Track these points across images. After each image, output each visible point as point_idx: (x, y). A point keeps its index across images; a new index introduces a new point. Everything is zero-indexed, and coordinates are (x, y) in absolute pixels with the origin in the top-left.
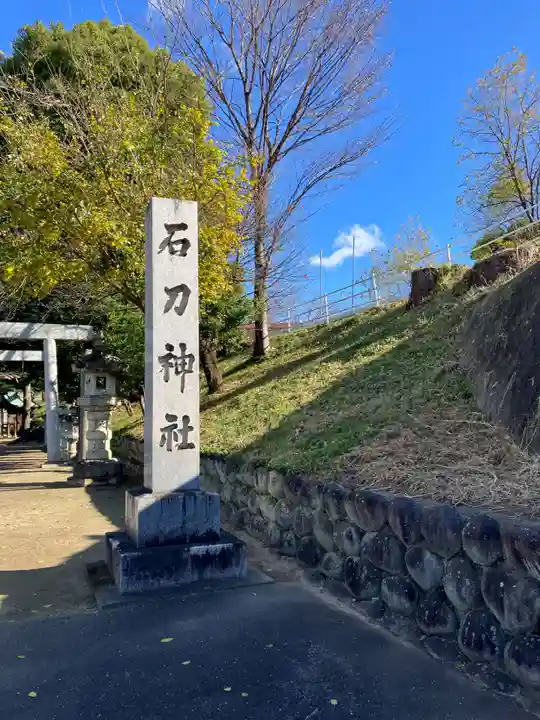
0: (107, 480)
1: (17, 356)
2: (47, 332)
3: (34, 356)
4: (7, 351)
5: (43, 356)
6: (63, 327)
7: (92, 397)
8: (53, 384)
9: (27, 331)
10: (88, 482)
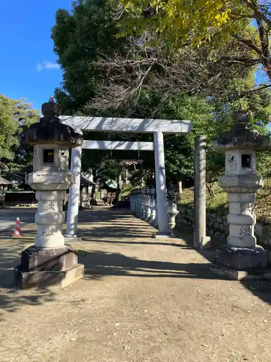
0: (262, 274)
1: (135, 146)
2: (157, 126)
3: (147, 146)
4: (127, 142)
5: (154, 146)
6: (169, 122)
7: (239, 176)
8: (161, 169)
9: (142, 125)
10: (242, 275)
